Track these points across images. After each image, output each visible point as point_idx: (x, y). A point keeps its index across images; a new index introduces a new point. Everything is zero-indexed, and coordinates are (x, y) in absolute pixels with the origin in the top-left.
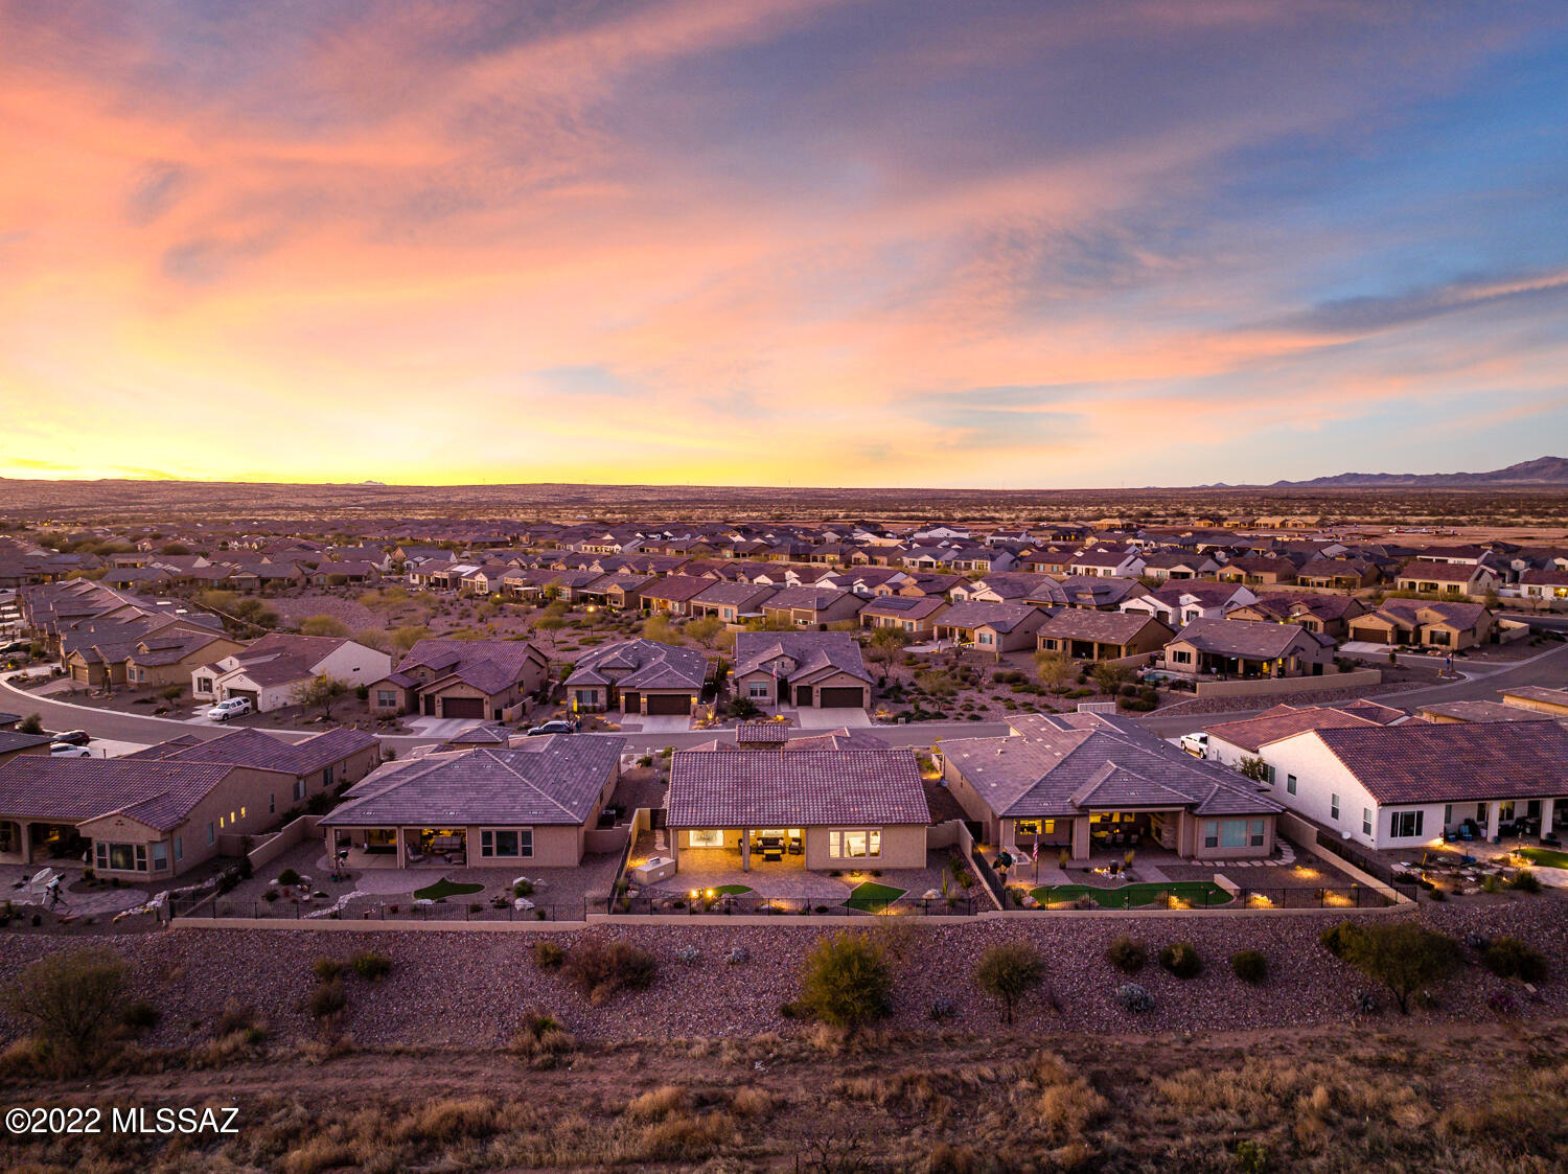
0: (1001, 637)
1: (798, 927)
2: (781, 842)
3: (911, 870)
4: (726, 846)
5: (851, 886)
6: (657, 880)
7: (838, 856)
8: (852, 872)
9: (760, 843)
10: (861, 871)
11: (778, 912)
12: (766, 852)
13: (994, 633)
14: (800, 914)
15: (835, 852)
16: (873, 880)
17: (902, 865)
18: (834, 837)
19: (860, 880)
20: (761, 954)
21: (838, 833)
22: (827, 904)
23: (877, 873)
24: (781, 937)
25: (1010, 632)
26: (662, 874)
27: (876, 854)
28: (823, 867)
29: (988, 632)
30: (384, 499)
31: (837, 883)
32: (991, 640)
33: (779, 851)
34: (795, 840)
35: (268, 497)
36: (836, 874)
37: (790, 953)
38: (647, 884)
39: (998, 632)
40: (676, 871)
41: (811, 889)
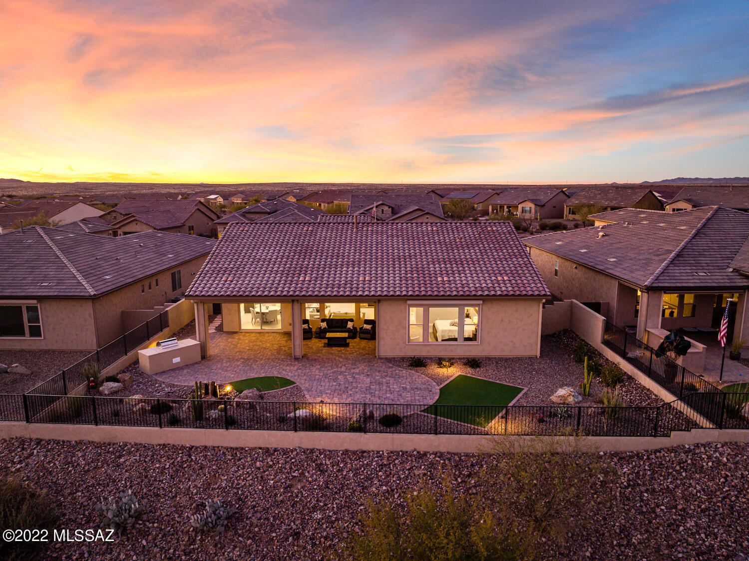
0: (538, 208)
1: (346, 452)
2: (350, 325)
3: (519, 360)
4: (286, 330)
5: (438, 380)
6: (166, 368)
7: (421, 340)
8: (440, 362)
9: (324, 325)
10: (452, 361)
11: (316, 424)
12: (329, 335)
13: (533, 206)
14: (353, 429)
15: (416, 333)
16: (469, 372)
17: (507, 352)
18: (415, 314)
19: (452, 372)
20: (266, 510)
21: (421, 309)
22: (400, 412)
23: (473, 363)
24: (311, 473)
25: (544, 205)
26: (177, 360)
27: (473, 338)
28: (402, 354)
29: (529, 205)
30: (206, 189)
31: (418, 377)
32: (530, 211)
33: (346, 335)
34: (367, 322)
35: (152, 189)
36: (418, 363)
37: (322, 509)
38: (149, 373)
39: (535, 205)
40: (204, 357)
41: (380, 384)
